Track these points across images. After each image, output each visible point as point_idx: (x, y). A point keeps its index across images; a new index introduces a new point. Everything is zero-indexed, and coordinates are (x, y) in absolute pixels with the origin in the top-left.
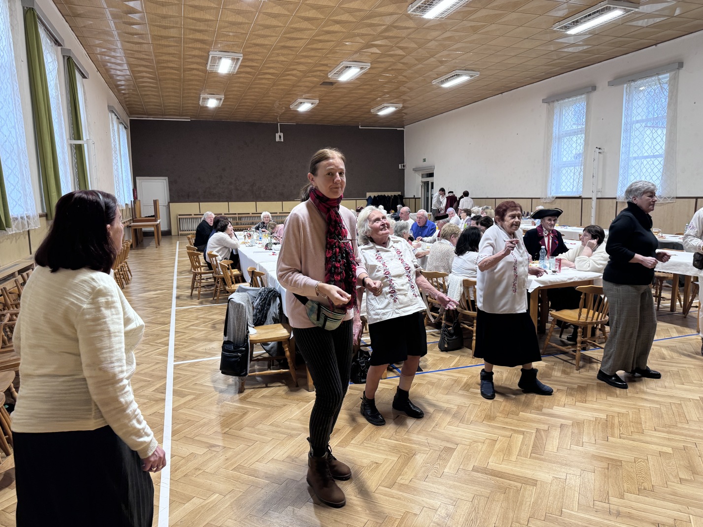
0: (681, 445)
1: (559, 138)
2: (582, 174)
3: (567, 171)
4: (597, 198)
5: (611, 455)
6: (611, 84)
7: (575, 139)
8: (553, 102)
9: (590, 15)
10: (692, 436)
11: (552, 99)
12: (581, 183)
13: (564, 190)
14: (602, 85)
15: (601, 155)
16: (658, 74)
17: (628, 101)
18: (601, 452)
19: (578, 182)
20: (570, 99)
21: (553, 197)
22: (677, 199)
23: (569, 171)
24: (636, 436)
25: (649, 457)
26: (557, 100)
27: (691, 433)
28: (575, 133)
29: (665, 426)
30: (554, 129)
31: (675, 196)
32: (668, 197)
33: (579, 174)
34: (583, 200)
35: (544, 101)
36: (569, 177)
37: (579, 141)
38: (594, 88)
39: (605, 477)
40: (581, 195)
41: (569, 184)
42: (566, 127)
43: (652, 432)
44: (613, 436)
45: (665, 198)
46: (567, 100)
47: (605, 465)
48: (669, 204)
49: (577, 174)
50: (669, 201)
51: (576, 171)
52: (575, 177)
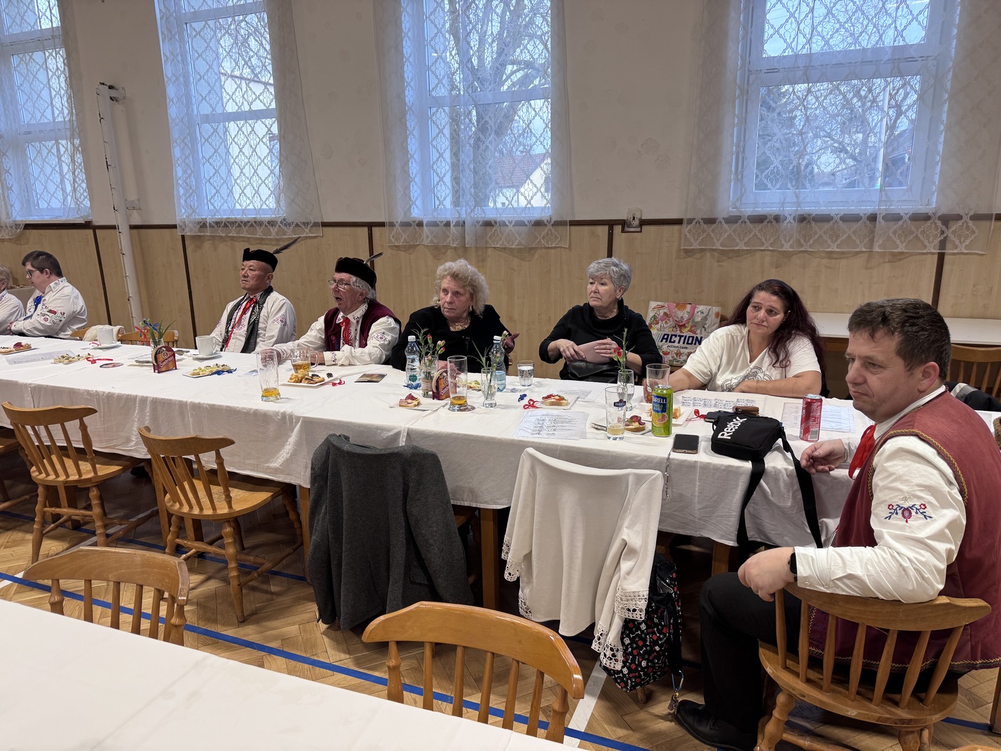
2: (79, 158)
3: (39, 152)
4: (133, 227)
7: (39, 57)
12: (84, 185)
13: (42, 204)
15: (119, 107)
19: (74, 180)
21: (17, 226)
22: (325, 229)
23: (45, 152)
28: (38, 43)
31: (320, 221)
32: (304, 224)
33: (73, 161)
34: (97, 231)
36: (48, 168)
37: (51, 63)
40: (90, 218)
41: (51, 187)
45: (297, 225)
48: (309, 241)
49: (66, 158)
50: (306, 232)
51: (62, 150)
52: (65, 169)
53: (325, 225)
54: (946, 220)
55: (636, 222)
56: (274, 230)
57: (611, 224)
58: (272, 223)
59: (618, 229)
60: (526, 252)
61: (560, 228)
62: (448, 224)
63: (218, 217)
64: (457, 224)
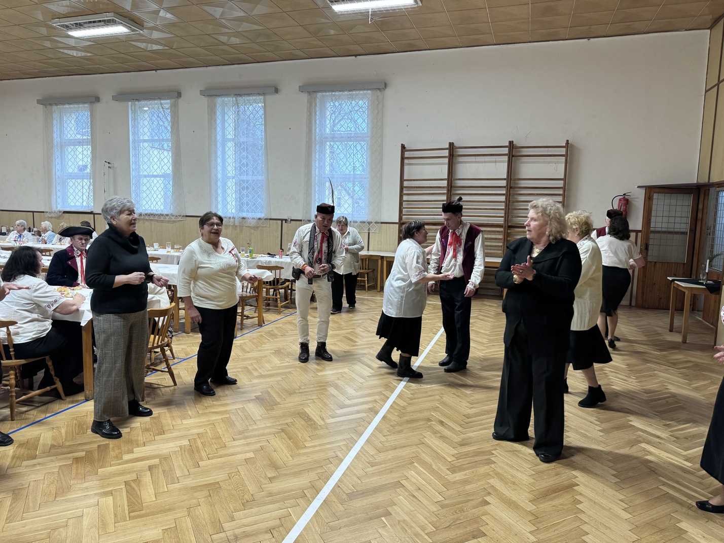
0: (258, 446)
1: (62, 148)
2: (91, 187)
3: (74, 184)
5: (208, 480)
6: (115, 98)
7: (80, 149)
8: (51, 105)
9: (94, 22)
10: (263, 435)
11: (50, 101)
12: (92, 198)
13: (72, 204)
14: (106, 97)
15: (111, 170)
16: (160, 99)
17: (135, 119)
18: (198, 480)
19: (88, 196)
20: (71, 106)
21: (60, 212)
22: (187, 218)
23: (76, 184)
24: (221, 452)
25: (239, 468)
26: (56, 104)
27: (261, 432)
28: (80, 143)
29: (240, 433)
30: (55, 135)
31: (185, 215)
32: (179, 216)
33: (89, 188)
34: (95, 215)
35: (39, 102)
36: (77, 191)
37: (85, 153)
38: (98, 99)
39: (211, 506)
40: (92, 210)
41: (77, 198)
42: (69, 136)
43: (232, 443)
44: (202, 460)
45: (176, 216)
46: (67, 106)
47: (205, 493)
48: (180, 222)
49: (86, 187)
50: (180, 219)
51: (84, 184)
52: (85, 191)
53: (187, 216)
54: (369, 223)
55: (289, 220)
56: (167, 218)
57: (282, 220)
58: (167, 215)
59: (284, 222)
60: (256, 228)
61: (267, 221)
62: (230, 218)
63: (146, 212)
64: (233, 218)
